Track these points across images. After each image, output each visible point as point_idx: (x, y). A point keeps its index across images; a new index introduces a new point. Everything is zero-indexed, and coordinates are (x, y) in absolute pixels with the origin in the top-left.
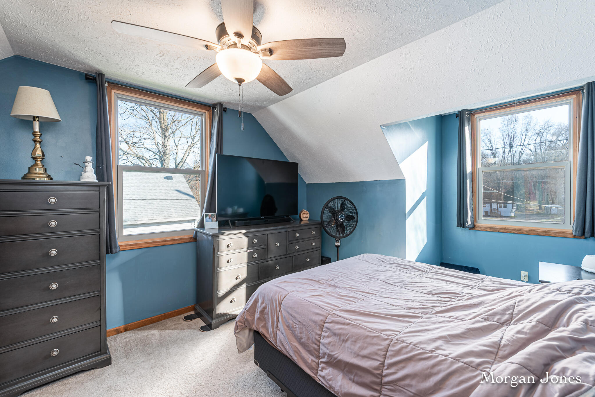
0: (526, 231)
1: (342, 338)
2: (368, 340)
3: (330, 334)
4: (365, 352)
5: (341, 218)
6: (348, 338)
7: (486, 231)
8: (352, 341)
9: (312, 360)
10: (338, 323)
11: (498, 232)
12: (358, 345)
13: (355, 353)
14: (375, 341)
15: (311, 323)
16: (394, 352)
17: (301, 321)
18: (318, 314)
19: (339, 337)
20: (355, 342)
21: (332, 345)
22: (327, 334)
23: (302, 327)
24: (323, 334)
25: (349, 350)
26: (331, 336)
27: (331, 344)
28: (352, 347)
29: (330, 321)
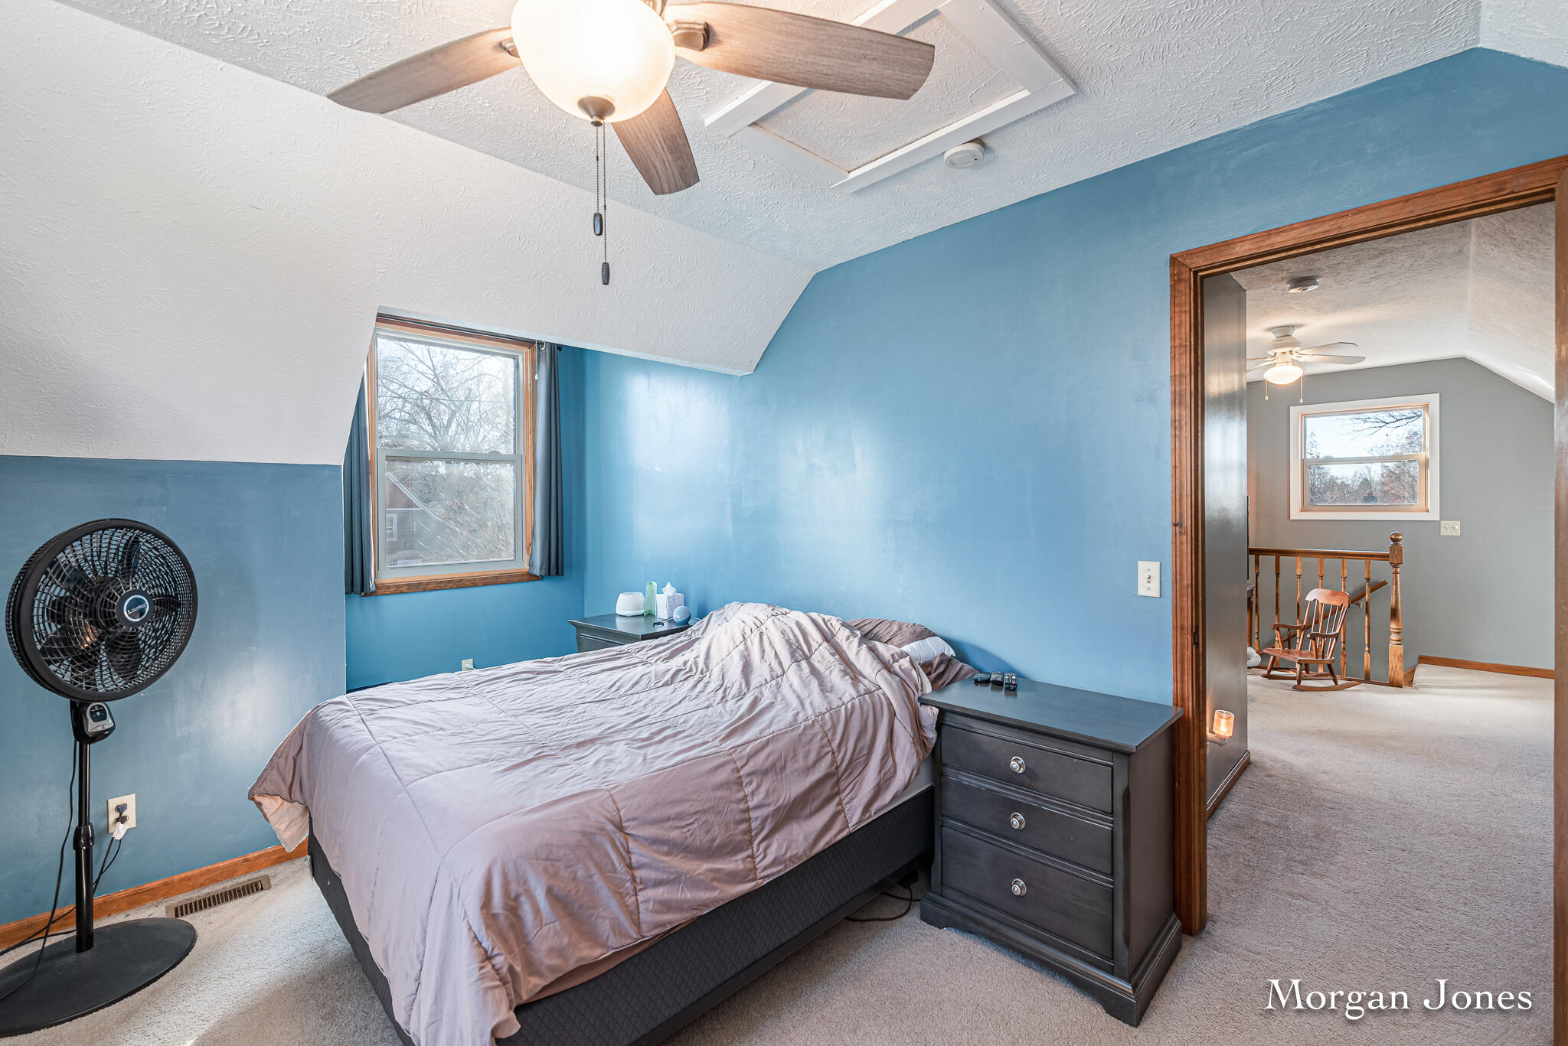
0: (469, 581)
1: (778, 767)
2: (805, 739)
3: (759, 780)
4: (812, 757)
5: (134, 610)
6: (785, 758)
7: (401, 593)
8: (792, 758)
9: (744, 860)
10: (756, 753)
11: (424, 590)
12: (800, 756)
13: (804, 771)
14: (810, 733)
15: (719, 794)
16: (832, 730)
17: (698, 809)
18: (717, 768)
19: (773, 771)
20: (795, 755)
21: (773, 791)
22: (754, 785)
23: (705, 818)
24: (748, 790)
25: (795, 774)
26: (762, 781)
27: (770, 791)
28: (797, 765)
29: (744, 762)
